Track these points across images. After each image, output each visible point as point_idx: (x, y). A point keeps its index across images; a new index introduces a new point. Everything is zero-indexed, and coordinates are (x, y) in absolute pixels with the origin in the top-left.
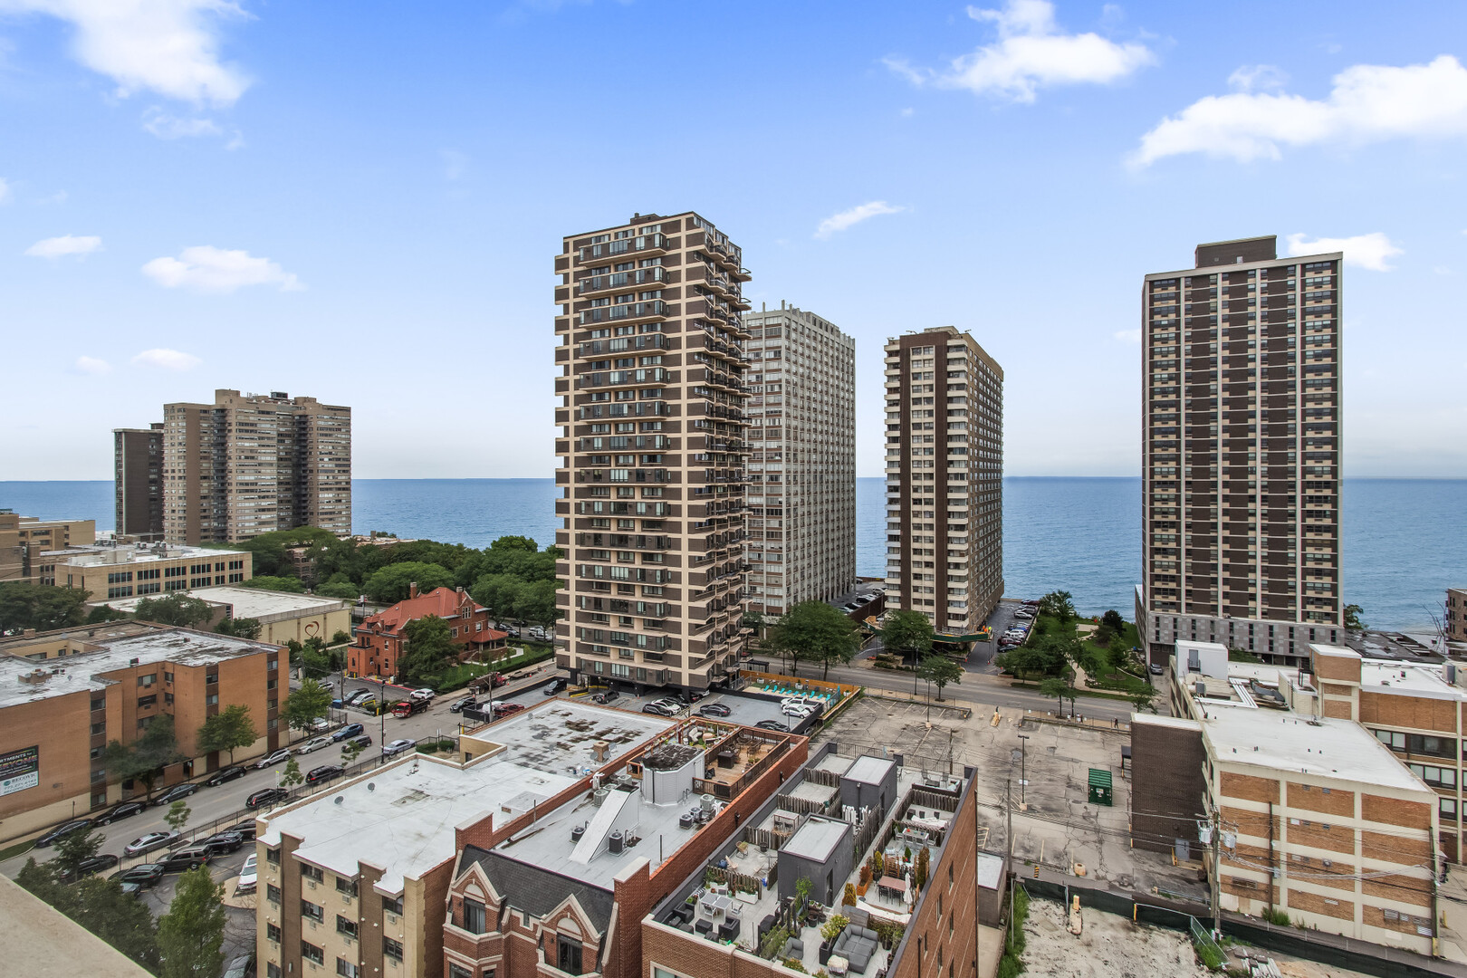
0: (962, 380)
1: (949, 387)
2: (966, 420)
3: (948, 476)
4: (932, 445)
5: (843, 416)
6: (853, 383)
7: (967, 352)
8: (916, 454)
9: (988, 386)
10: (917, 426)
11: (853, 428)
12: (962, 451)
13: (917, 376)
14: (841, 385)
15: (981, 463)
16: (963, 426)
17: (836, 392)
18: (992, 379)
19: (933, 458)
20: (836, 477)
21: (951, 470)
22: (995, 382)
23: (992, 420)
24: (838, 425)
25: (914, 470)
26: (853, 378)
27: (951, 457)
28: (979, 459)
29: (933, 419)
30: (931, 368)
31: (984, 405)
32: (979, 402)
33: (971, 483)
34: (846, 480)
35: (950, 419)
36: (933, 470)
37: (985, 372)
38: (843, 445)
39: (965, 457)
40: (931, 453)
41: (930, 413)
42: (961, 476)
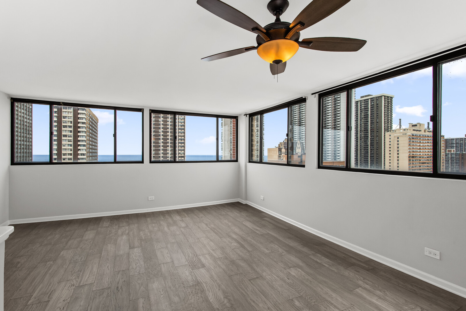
0: (84, 121)
1: (79, 123)
2: (85, 135)
3: (78, 154)
4: (72, 143)
5: (26, 129)
6: (31, 116)
7: (86, 111)
8: (65, 146)
9: (93, 124)
10: (65, 136)
11: (31, 134)
12: (84, 145)
13: (65, 117)
14: (25, 116)
15: (91, 150)
16: (84, 137)
17: (22, 119)
18: (94, 121)
19: (72, 148)
20: (22, 155)
21: (79, 152)
22: (96, 123)
23: (95, 135)
24: (23, 133)
25: (63, 152)
26: (32, 114)
27: (79, 148)
28: (90, 149)
29: (72, 134)
30: (71, 115)
31: (92, 130)
32: (90, 129)
33: (87, 157)
35: (79, 134)
36: (72, 152)
37: (92, 119)
38: (26, 141)
39: (85, 148)
40: (71, 146)
41: (71, 131)
42: (84, 155)
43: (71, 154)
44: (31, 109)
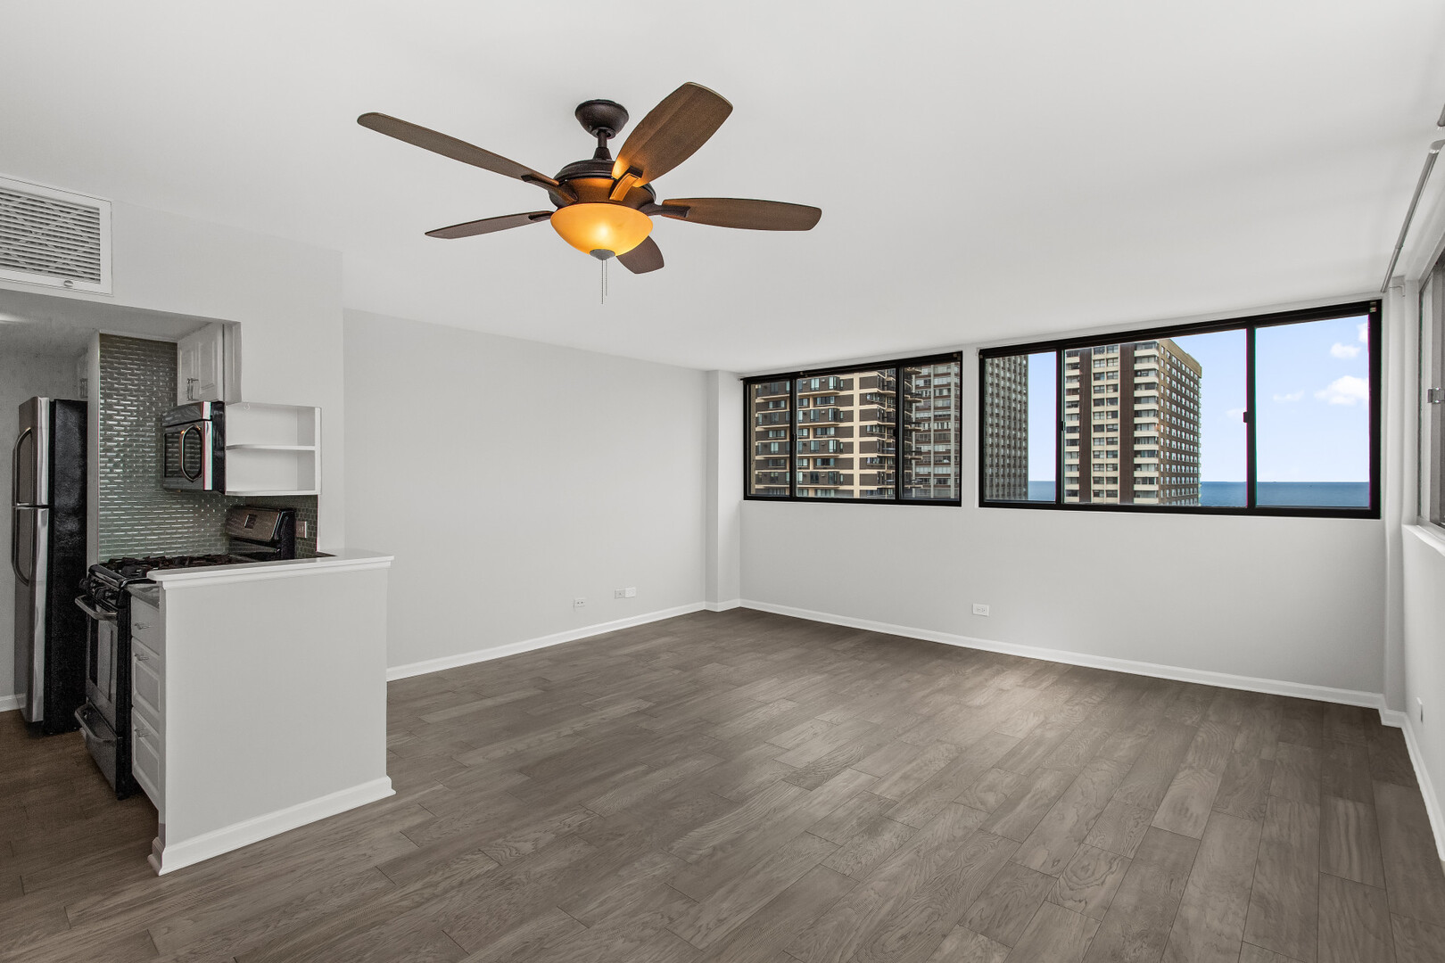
0: (1152, 378)
1: (1137, 386)
2: (1156, 420)
3: (1135, 480)
4: (1117, 448)
5: (1015, 418)
6: (1026, 385)
7: (1158, 348)
8: (1098, 457)
9: (1183, 384)
10: (1100, 428)
11: (1026, 430)
12: (1152, 453)
13: (1098, 376)
14: (1013, 386)
15: (1174, 467)
16: (1152, 427)
17: (1007, 394)
18: (1188, 376)
19: (1117, 461)
20: (1007, 480)
21: (1137, 474)
22: (1191, 379)
23: (1190, 421)
24: (1009, 428)
25: (1094, 474)
26: (1026, 379)
27: (1137, 460)
28: (1171, 462)
29: (1117, 421)
30: (1116, 366)
31: (1178, 404)
32: (1172, 402)
33: (1163, 488)
34: (1017, 483)
35: (1137, 420)
36: (1117, 474)
37: (1178, 369)
38: (1015, 448)
39: (1155, 460)
40: (1115, 456)
41: (1114, 414)
42: (1151, 481)
43: (1114, 480)
44: (1026, 366)
